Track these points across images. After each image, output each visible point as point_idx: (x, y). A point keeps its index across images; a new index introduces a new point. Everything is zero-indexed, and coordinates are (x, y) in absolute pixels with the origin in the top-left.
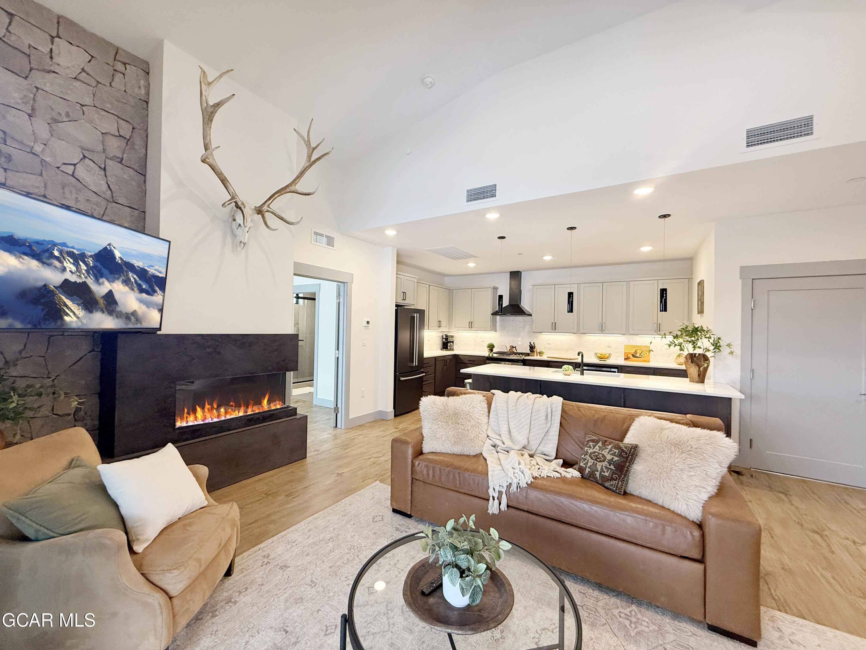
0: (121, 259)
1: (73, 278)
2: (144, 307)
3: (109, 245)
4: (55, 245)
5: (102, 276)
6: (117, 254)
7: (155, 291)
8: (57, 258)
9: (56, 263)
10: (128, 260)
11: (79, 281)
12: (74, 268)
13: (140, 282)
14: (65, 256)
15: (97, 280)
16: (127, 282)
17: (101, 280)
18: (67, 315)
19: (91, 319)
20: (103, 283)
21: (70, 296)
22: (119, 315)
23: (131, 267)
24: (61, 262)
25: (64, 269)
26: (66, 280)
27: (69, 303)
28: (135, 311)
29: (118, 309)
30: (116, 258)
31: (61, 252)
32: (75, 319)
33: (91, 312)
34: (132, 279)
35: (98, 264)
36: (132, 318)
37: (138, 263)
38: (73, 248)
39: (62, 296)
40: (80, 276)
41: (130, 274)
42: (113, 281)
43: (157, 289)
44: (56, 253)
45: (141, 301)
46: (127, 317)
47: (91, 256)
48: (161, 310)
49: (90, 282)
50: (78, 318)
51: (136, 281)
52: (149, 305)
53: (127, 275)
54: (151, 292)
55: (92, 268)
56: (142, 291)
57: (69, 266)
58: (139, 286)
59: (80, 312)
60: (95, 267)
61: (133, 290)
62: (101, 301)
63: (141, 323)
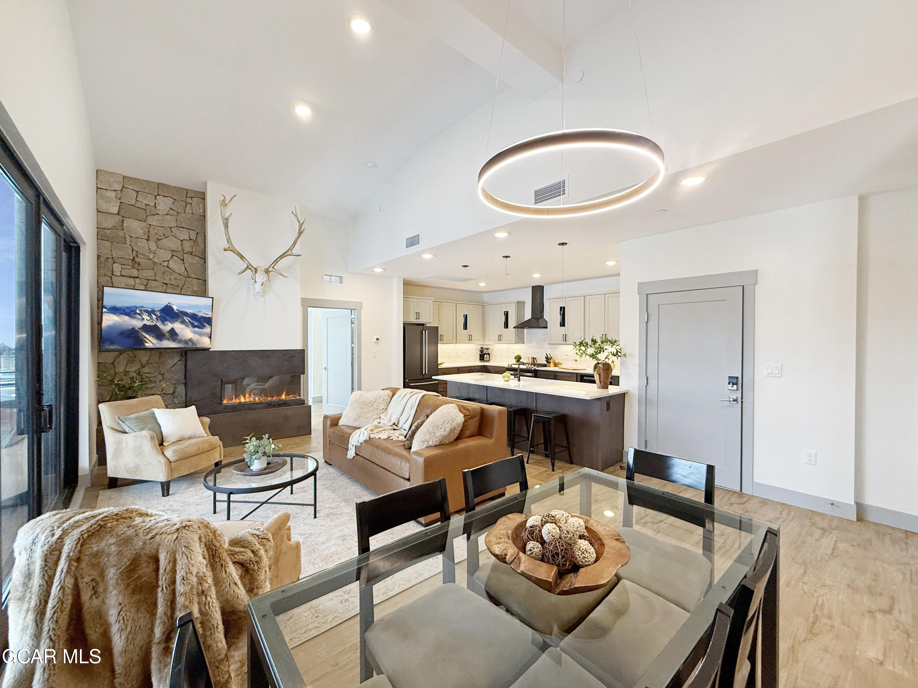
0: (178, 310)
1: (149, 323)
2: (197, 336)
3: (169, 303)
4: (137, 307)
5: (166, 320)
6: (175, 308)
7: (205, 326)
8: (139, 314)
9: (139, 317)
10: (182, 310)
11: (152, 324)
12: (148, 318)
13: (192, 321)
14: (143, 312)
15: (163, 323)
16: (183, 322)
17: (166, 323)
18: (147, 342)
19: (160, 343)
20: (167, 324)
21: (147, 332)
22: (180, 341)
23: (186, 314)
24: (141, 315)
25: (143, 319)
26: (145, 325)
28: (191, 339)
29: (179, 338)
30: (174, 310)
31: (141, 311)
32: (151, 344)
33: (161, 340)
34: (187, 320)
35: (163, 315)
36: (189, 343)
37: (190, 311)
38: (147, 307)
39: (144, 334)
40: (152, 322)
41: (185, 318)
42: (174, 323)
43: (206, 324)
44: (138, 312)
45: (195, 333)
46: (186, 342)
47: (158, 311)
48: (210, 338)
49: (159, 324)
50: (153, 344)
51: (189, 321)
52: (200, 335)
53: (183, 318)
54: (202, 327)
55: (159, 317)
56: (194, 326)
57: (146, 317)
58: (192, 324)
59: (154, 341)
60: (161, 316)
61: (188, 326)
62: (167, 334)
63: (196, 345)
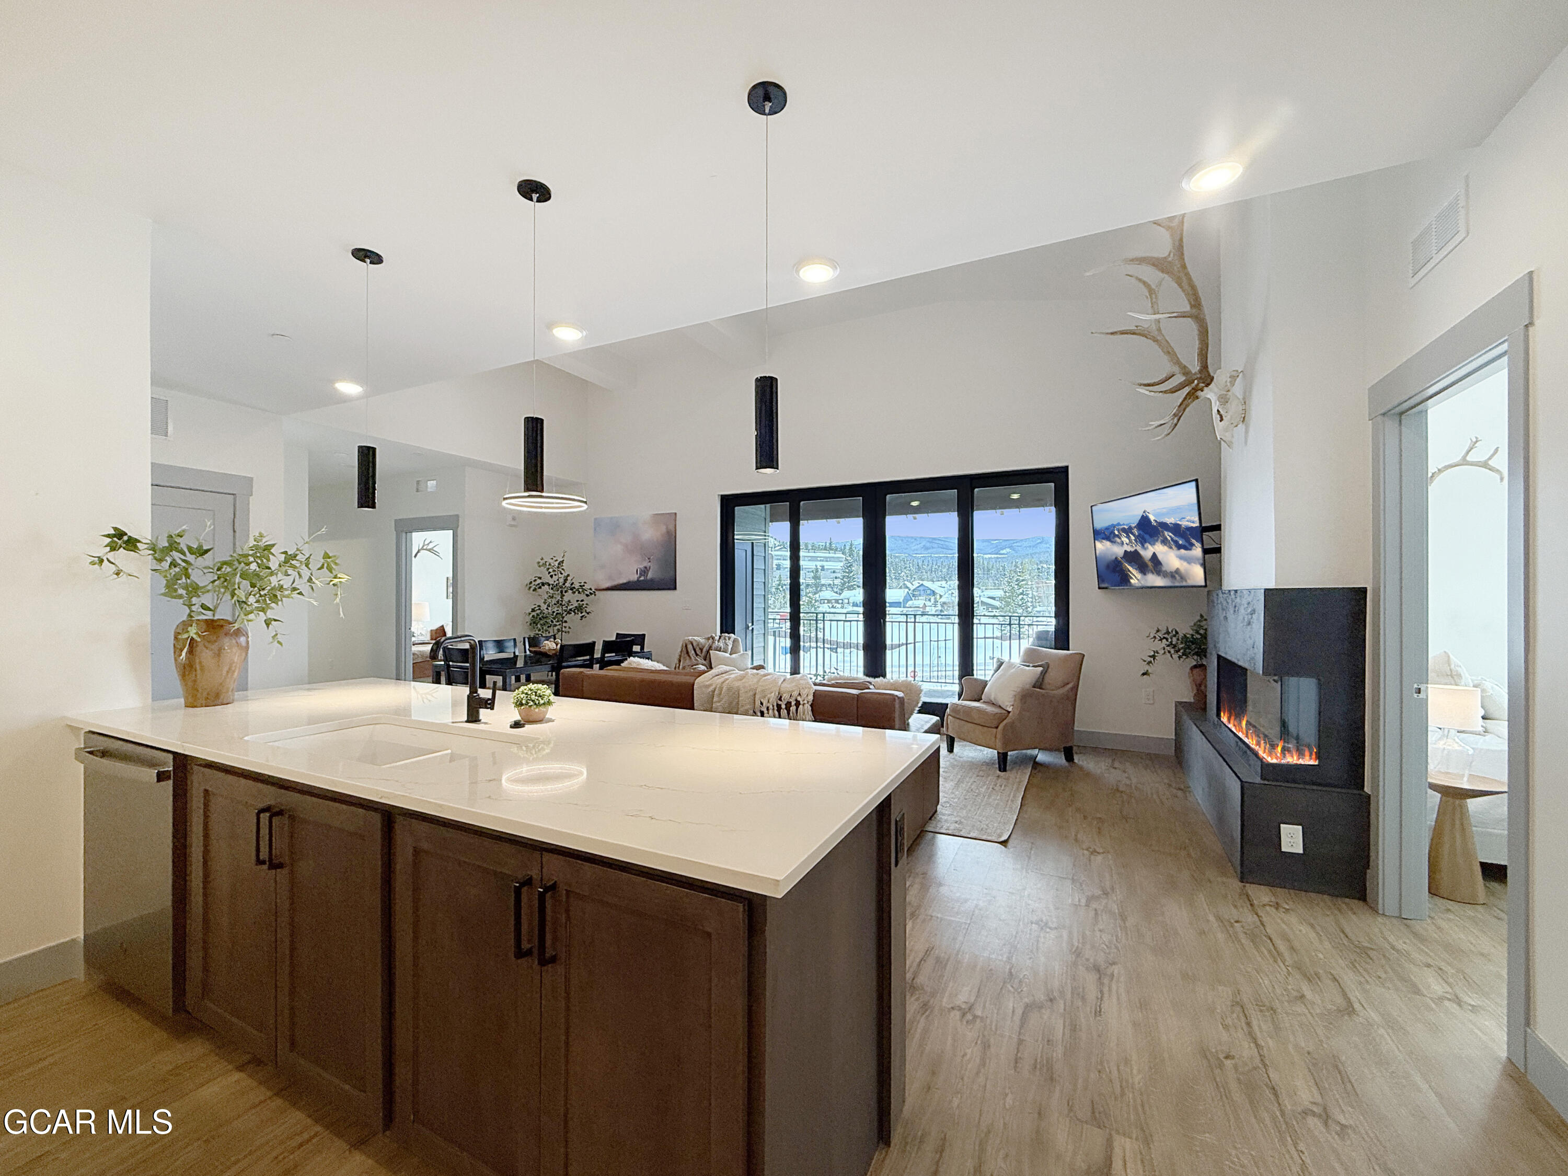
0: (1156, 521)
1: (1129, 549)
2: (1185, 564)
3: (1144, 512)
4: (1114, 526)
5: (1146, 542)
6: (1152, 518)
7: (1194, 545)
8: (1118, 536)
9: (1118, 540)
11: (1133, 550)
12: (1128, 541)
13: (1175, 538)
14: (1121, 533)
15: (1143, 545)
16: (1165, 542)
17: (1146, 545)
18: (1132, 578)
19: (1146, 580)
20: (1147, 548)
21: (1130, 563)
22: (1165, 575)
23: (1164, 526)
24: (1120, 538)
25: (1122, 543)
26: (1125, 551)
27: (1131, 569)
28: (1178, 569)
29: (1163, 569)
30: (1152, 522)
31: (1118, 531)
32: (1137, 582)
33: (1144, 574)
34: (1169, 538)
35: (1141, 532)
36: (1177, 577)
37: (1170, 520)
38: (1124, 525)
39: (1126, 564)
40: (1132, 546)
41: (1166, 533)
42: (1154, 544)
43: (1194, 541)
44: (1116, 532)
45: (1181, 558)
46: (1172, 576)
47: (1135, 527)
48: (1202, 565)
49: (1139, 548)
50: (1138, 580)
51: (1172, 539)
52: (1189, 560)
53: (1164, 535)
54: (1191, 546)
55: (1138, 537)
56: (1179, 547)
57: (1125, 540)
58: (1176, 542)
59: (1139, 576)
60: (1139, 535)
61: (1171, 548)
62: (1150, 564)
63: (1186, 581)
